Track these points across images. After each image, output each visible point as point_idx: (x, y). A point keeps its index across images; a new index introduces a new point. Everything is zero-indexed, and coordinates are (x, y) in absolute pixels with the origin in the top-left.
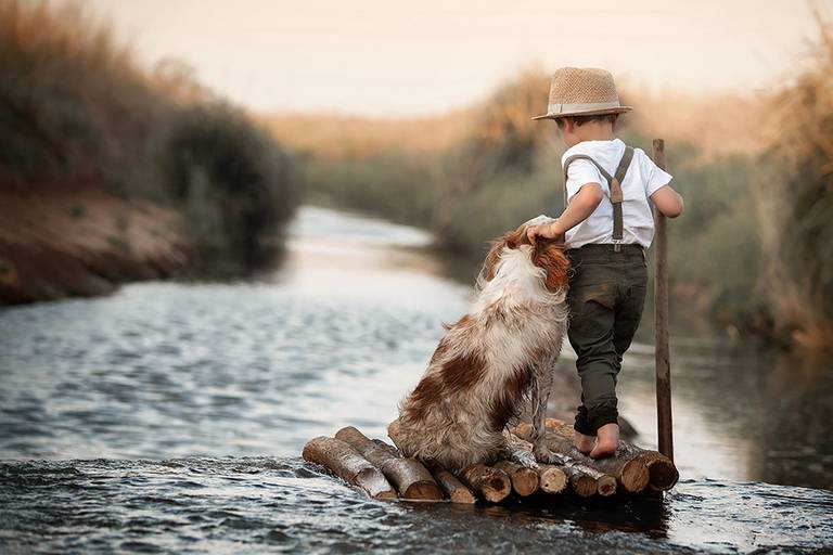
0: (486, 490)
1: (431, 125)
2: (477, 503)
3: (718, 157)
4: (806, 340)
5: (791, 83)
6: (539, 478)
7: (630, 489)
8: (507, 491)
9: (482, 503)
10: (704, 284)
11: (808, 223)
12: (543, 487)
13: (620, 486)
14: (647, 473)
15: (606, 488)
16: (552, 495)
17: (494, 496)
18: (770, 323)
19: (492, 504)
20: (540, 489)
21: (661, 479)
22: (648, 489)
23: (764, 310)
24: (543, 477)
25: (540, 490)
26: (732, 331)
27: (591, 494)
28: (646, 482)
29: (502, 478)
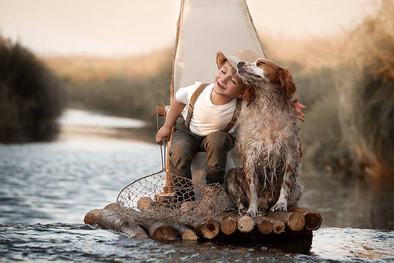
0: (204, 231)
1: (141, 59)
2: (198, 240)
3: (314, 70)
4: (372, 172)
5: (360, 22)
6: (237, 223)
7: (293, 229)
8: (217, 231)
9: (202, 240)
10: (309, 143)
11: (372, 102)
12: (239, 228)
13: (287, 227)
14: (304, 220)
15: (278, 228)
16: (245, 233)
17: (209, 235)
18: (350, 163)
19: (207, 240)
20: (237, 229)
21: (312, 223)
22: (304, 229)
23: (346, 155)
24: (239, 222)
25: (237, 231)
26: (329, 168)
27: (269, 233)
28: (303, 225)
29: (214, 224)
